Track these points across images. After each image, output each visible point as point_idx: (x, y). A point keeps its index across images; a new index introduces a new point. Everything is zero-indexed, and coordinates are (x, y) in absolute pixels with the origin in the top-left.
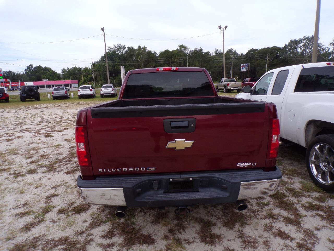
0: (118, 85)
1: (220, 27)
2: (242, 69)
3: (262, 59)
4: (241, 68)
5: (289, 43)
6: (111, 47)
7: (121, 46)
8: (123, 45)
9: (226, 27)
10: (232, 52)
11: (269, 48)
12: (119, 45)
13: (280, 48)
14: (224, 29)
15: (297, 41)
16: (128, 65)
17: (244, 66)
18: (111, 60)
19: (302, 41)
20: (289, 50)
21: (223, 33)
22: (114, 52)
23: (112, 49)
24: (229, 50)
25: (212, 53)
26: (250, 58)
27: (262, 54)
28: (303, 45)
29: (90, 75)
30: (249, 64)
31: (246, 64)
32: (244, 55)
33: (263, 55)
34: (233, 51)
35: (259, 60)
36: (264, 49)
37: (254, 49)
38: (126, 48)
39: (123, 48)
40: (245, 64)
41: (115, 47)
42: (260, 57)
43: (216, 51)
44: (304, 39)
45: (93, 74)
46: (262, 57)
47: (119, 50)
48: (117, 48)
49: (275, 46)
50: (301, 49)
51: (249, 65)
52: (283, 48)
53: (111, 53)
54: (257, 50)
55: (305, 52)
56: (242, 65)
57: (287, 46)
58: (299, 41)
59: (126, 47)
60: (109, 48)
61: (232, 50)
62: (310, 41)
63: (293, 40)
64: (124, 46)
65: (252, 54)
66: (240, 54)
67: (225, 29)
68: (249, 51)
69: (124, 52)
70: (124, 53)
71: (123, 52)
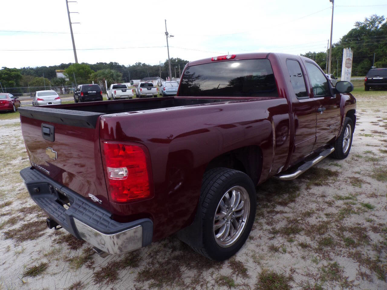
0: (361, 74)
6: (360, 22)
7: (377, 17)
8: (381, 16)
12: (374, 17)
16: (383, 44)
18: (358, 40)
22: (363, 28)
23: (361, 24)
29: (323, 62)
38: (384, 20)
39: (379, 20)
41: (367, 20)
45: (326, 60)
47: (372, 24)
48: (369, 21)
53: (358, 30)
59: (384, 18)
60: (357, 23)
64: (383, 17)
69: (380, 26)
70: (381, 28)
71: (378, 26)
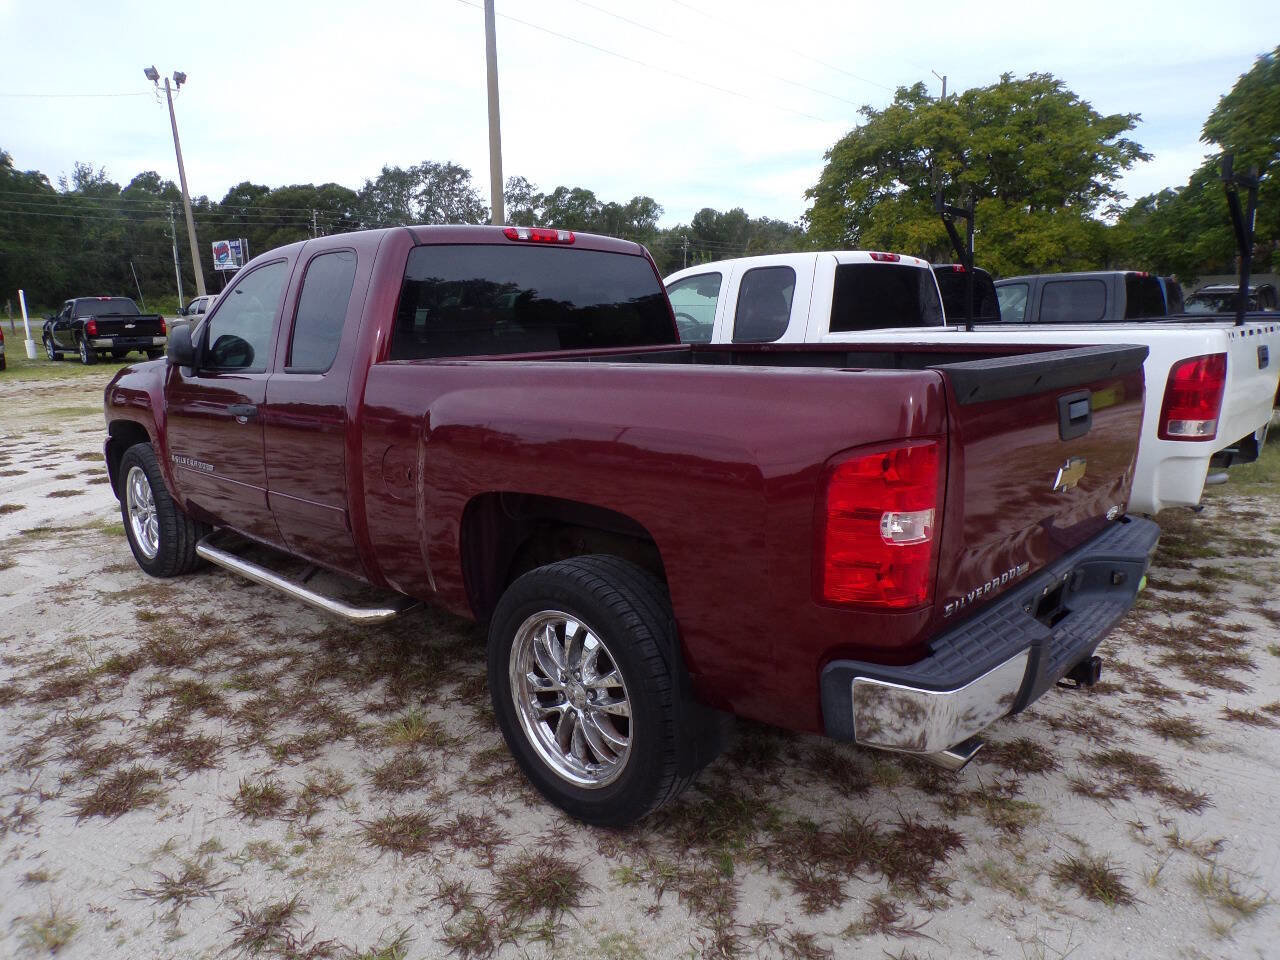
1: (152, 74)
2: (216, 262)
3: (292, 229)
4: (215, 255)
5: (381, 179)
9: (180, 78)
10: (158, 188)
11: (309, 187)
13: (351, 194)
14: (173, 85)
15: (404, 174)
17: (223, 249)
19: (418, 176)
20: (381, 204)
21: (170, 101)
24: (141, 175)
25: (63, 183)
26: (244, 219)
27: (291, 207)
28: (424, 192)
30: (243, 244)
31: (233, 244)
32: (213, 204)
33: (292, 213)
34: (162, 183)
35: (281, 230)
36: (294, 189)
37: (253, 183)
40: (227, 242)
42: (286, 221)
43: (82, 176)
44: (426, 172)
46: (291, 220)
49: (333, 185)
50: (420, 202)
51: (244, 248)
52: (363, 195)
54: (265, 189)
55: (433, 215)
56: (215, 245)
57: (375, 189)
58: (410, 176)
61: (158, 178)
62: (444, 180)
63: (391, 168)
65: (248, 203)
66: (195, 200)
67: (178, 84)
68: (232, 190)
